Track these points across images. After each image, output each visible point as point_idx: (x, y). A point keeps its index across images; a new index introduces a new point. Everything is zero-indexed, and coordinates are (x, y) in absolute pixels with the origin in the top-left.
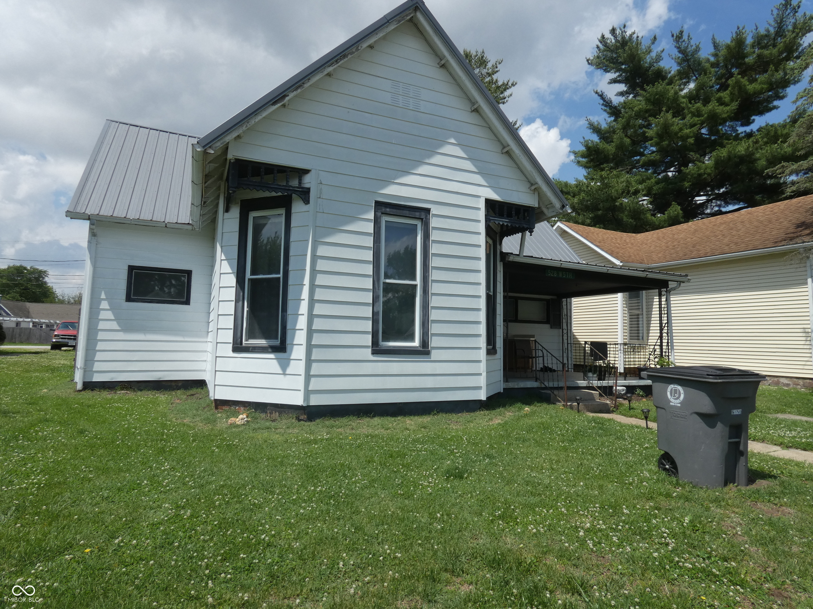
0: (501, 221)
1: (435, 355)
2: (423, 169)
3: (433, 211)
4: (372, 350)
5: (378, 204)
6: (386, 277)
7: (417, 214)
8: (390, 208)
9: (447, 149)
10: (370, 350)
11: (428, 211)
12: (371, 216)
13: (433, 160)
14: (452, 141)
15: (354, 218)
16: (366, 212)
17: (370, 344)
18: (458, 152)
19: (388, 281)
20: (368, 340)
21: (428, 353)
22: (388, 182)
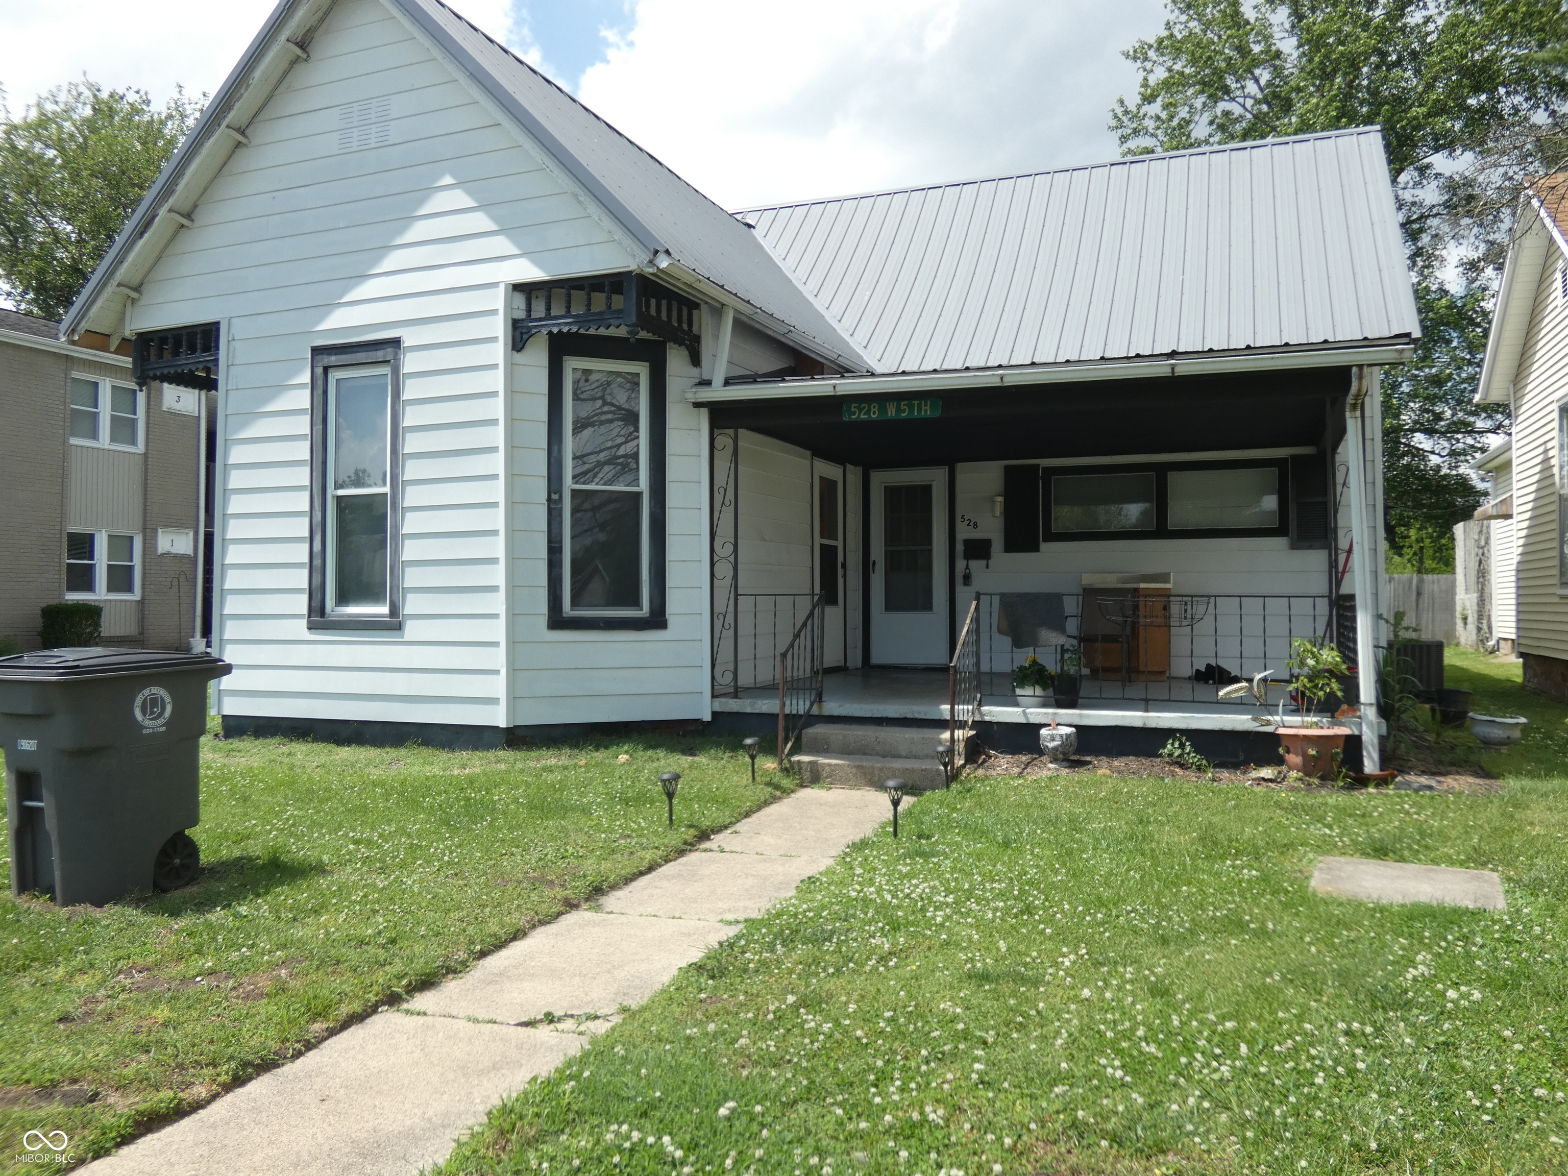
0: (554, 325)
1: (412, 630)
2: (392, 261)
3: (407, 342)
4: (309, 622)
5: (317, 351)
6: (338, 486)
7: (380, 355)
8: (336, 354)
9: (438, 202)
10: (304, 622)
11: (396, 343)
12: (306, 378)
13: (409, 236)
14: (448, 180)
15: (281, 388)
16: (298, 372)
17: (305, 610)
18: (461, 199)
19: (341, 492)
20: (301, 604)
21: (398, 627)
22: (330, 306)
